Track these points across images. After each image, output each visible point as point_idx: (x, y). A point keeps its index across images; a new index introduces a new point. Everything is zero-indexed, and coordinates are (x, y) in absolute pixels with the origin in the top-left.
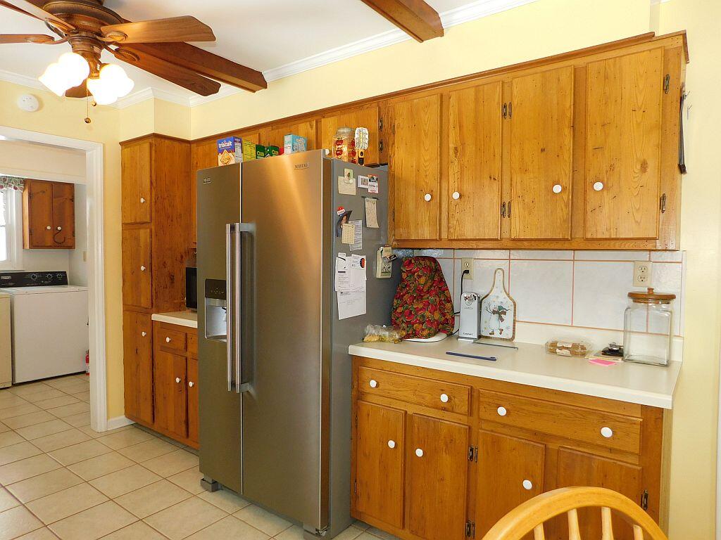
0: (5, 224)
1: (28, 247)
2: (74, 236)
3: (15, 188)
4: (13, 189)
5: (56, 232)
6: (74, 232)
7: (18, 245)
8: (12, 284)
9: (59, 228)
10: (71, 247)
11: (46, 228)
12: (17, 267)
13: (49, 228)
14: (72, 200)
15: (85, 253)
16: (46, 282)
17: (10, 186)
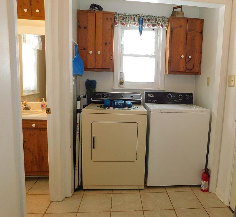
0: (153, 54)
1: (167, 73)
2: (200, 64)
3: (162, 26)
4: (160, 27)
5: (188, 60)
6: (200, 61)
7: (161, 72)
8: (155, 101)
9: (190, 57)
10: (198, 73)
11: (181, 57)
12: (160, 88)
13: (183, 56)
14: (202, 33)
15: (208, 78)
16: (177, 101)
17: (159, 24)
